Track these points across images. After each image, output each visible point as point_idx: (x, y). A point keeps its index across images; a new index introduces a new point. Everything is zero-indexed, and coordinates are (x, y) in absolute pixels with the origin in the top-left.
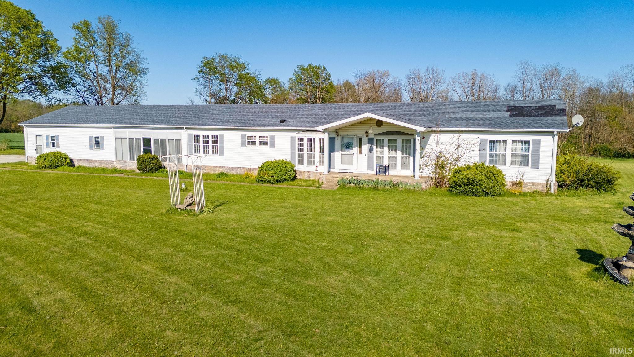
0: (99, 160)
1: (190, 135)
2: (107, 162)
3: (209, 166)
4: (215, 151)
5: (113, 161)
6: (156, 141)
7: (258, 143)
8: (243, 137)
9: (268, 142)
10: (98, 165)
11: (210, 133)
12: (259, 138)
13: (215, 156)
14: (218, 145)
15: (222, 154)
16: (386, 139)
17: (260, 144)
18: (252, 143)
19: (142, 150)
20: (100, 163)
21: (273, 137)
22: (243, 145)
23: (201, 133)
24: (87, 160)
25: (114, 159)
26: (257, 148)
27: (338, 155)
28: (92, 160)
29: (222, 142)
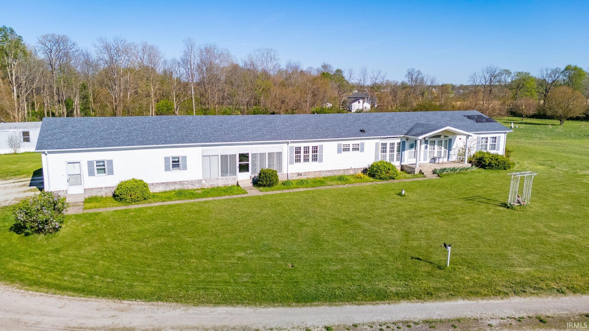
0: (180, 182)
1: (291, 148)
2: (192, 183)
3: (310, 172)
4: (315, 159)
5: (201, 180)
6: (254, 155)
7: (351, 149)
8: (339, 145)
9: (359, 148)
11: (311, 145)
12: (352, 146)
13: (315, 163)
14: (318, 154)
15: (321, 161)
16: (437, 140)
17: (353, 150)
18: (346, 149)
19: (238, 165)
20: (182, 185)
21: (363, 144)
22: (339, 151)
23: (302, 145)
24: (163, 183)
25: (200, 178)
26: (351, 153)
28: (169, 182)
29: (322, 151)
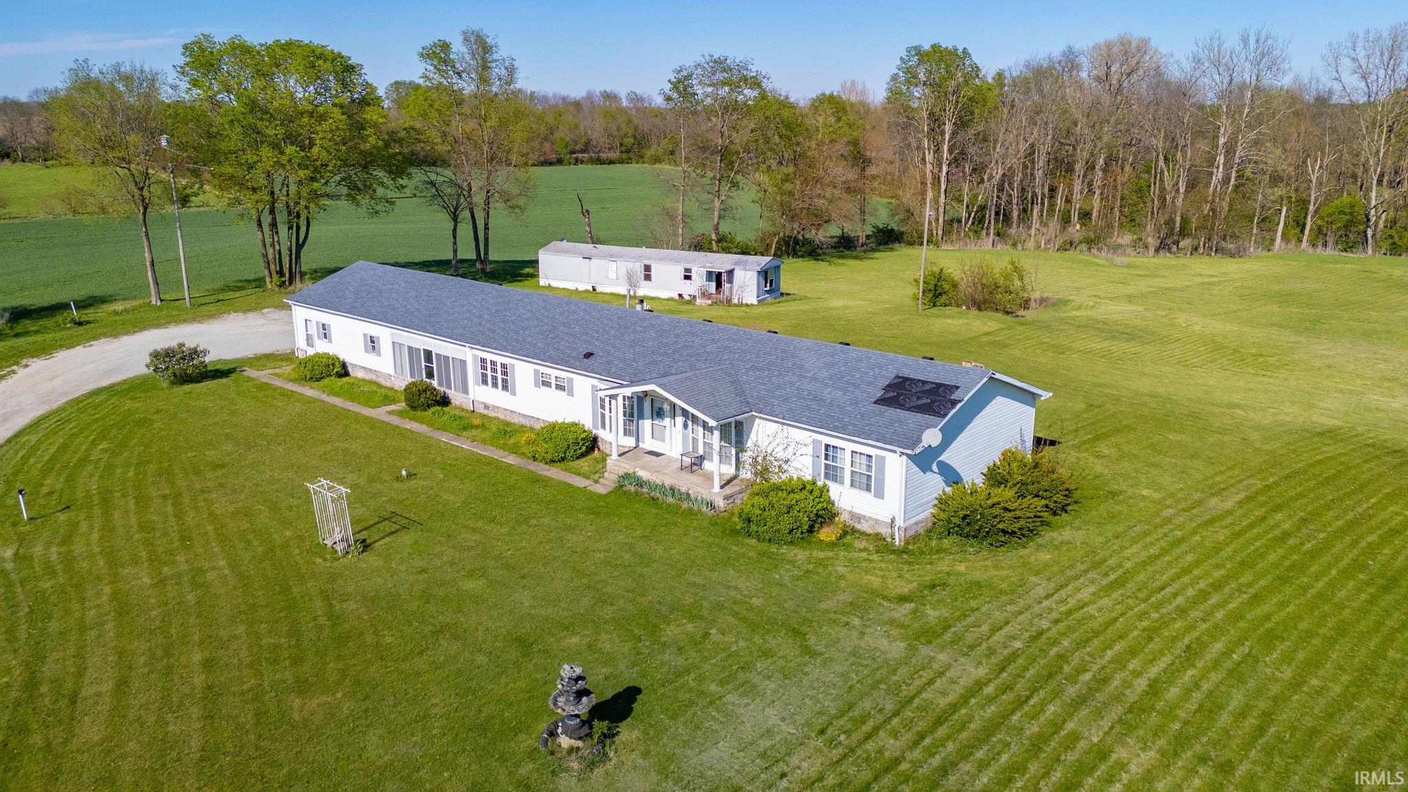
0: (375, 371)
1: (477, 358)
2: (384, 377)
3: (498, 407)
4: (505, 388)
5: (391, 376)
6: (439, 357)
7: (553, 385)
8: (537, 373)
9: (565, 387)
10: (374, 378)
11: (500, 360)
12: (555, 379)
13: (505, 393)
14: (508, 378)
15: (513, 393)
17: (556, 388)
18: (547, 384)
19: (423, 366)
20: (377, 376)
21: (571, 381)
22: (536, 383)
23: (489, 357)
24: (363, 367)
25: (392, 372)
26: (552, 392)
27: (646, 424)
28: (368, 368)
29: (514, 376)
